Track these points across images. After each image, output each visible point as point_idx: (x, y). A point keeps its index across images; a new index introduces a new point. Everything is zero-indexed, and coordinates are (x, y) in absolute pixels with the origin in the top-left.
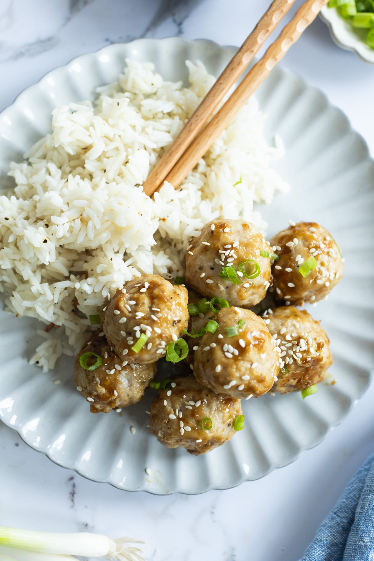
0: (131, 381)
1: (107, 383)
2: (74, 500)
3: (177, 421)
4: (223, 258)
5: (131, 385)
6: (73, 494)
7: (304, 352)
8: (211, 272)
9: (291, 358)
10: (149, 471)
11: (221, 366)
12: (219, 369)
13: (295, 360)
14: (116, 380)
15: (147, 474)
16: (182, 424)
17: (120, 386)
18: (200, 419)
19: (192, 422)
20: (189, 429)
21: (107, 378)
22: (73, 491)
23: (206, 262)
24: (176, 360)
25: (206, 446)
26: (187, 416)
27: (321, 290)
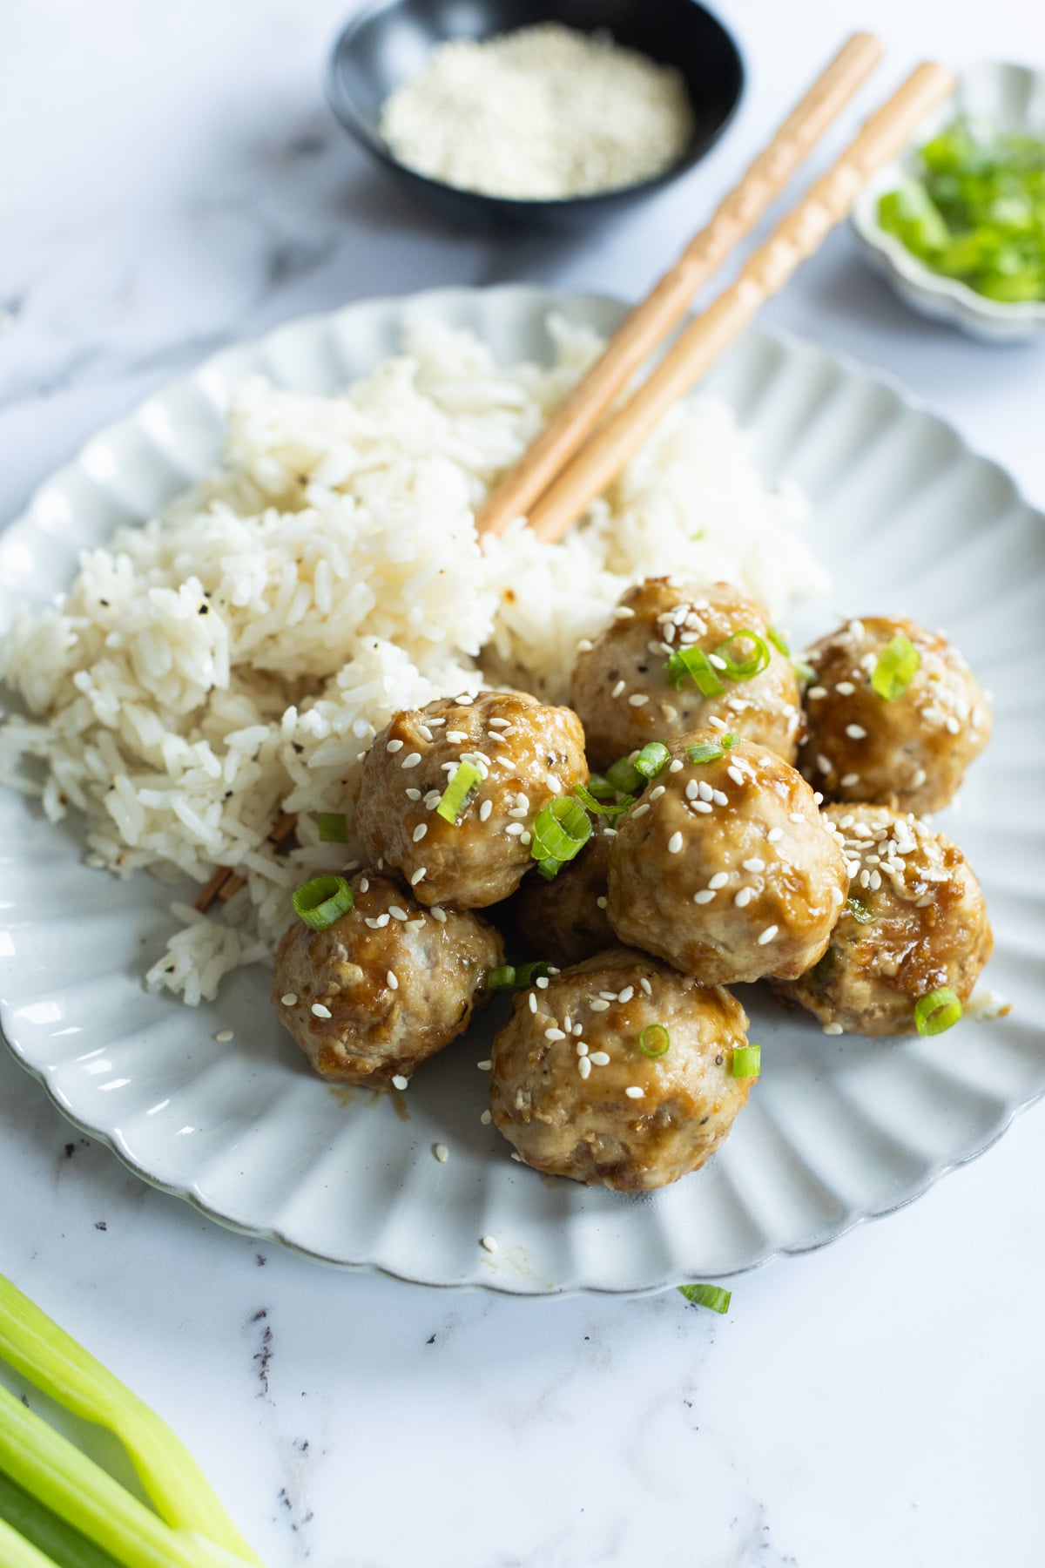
0: (435, 954)
1: (369, 954)
2: (266, 1374)
3: (567, 1046)
4: (670, 634)
5: (434, 964)
6: (264, 1358)
7: (908, 857)
8: (640, 679)
9: (876, 873)
10: (489, 1241)
11: (683, 836)
12: (677, 843)
13: (886, 877)
14: (392, 945)
15: (488, 1250)
16: (583, 1048)
17: (403, 961)
18: (633, 1031)
19: (612, 1041)
20: (603, 1058)
21: (368, 940)
22: (265, 1348)
23: (627, 657)
24: (559, 849)
25: (657, 1134)
26: (595, 1029)
27: (938, 744)
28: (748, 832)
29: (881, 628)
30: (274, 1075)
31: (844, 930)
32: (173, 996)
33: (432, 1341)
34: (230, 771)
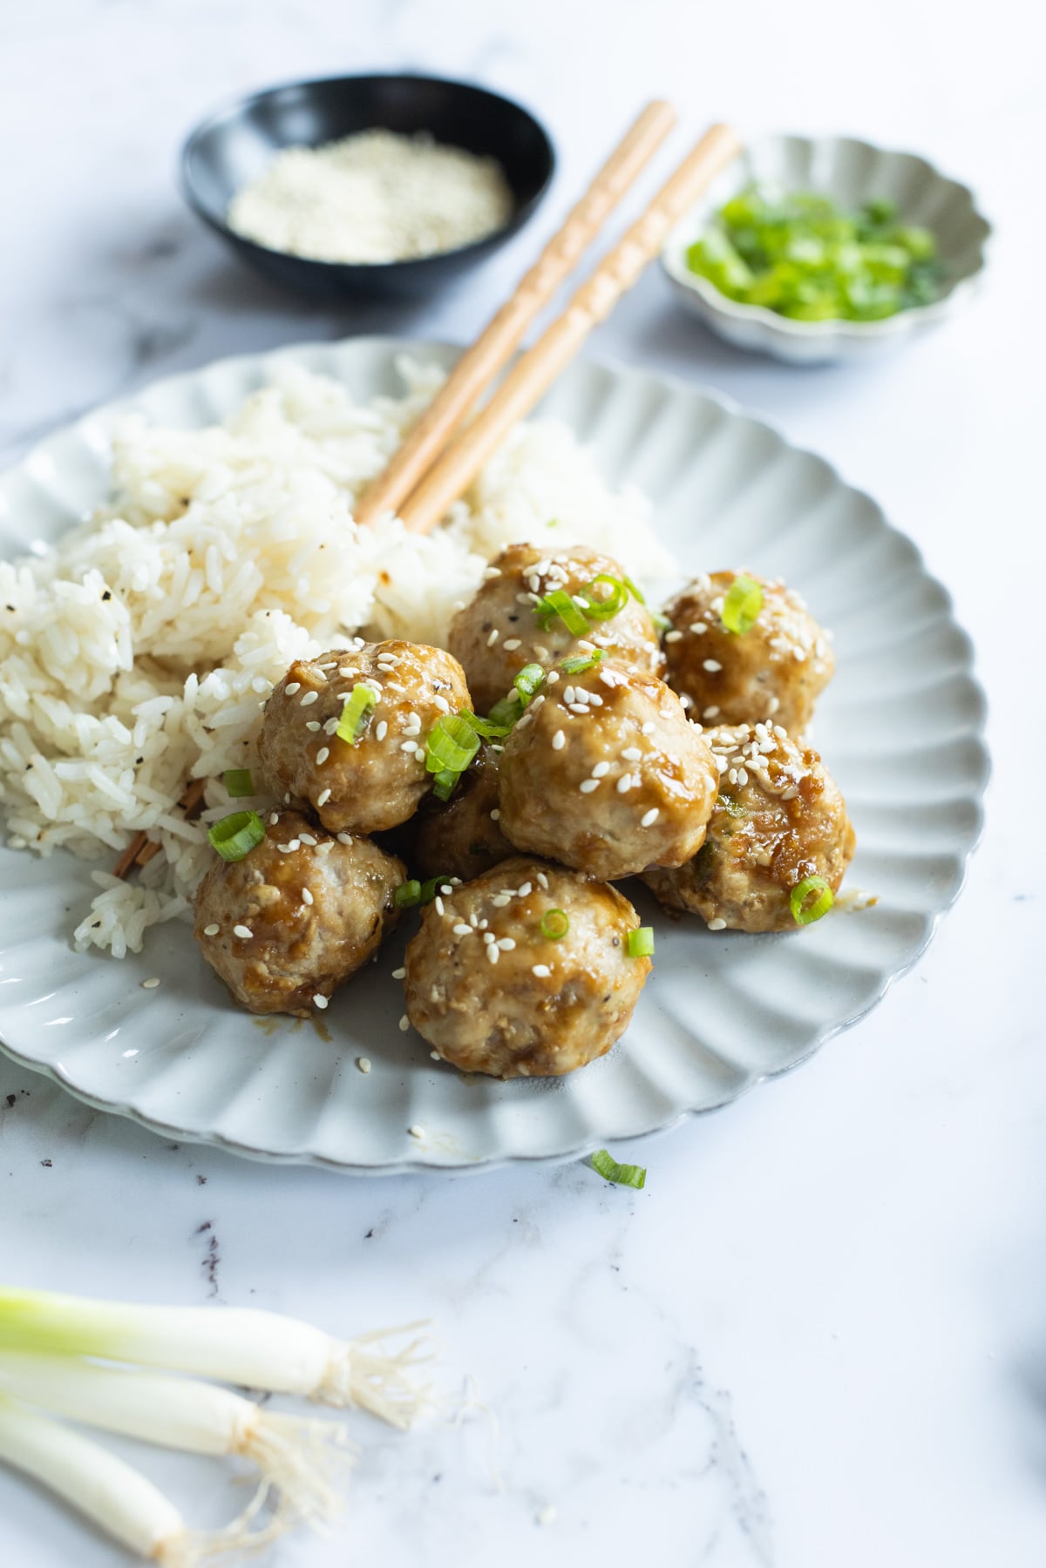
0: (345, 873)
1: (284, 876)
2: (216, 1277)
3: (475, 939)
4: (536, 585)
5: (344, 881)
6: (212, 1264)
7: (770, 755)
8: (511, 628)
9: (743, 770)
10: (416, 1129)
11: (566, 735)
12: (560, 740)
13: (752, 774)
14: (304, 866)
15: (416, 1136)
16: (490, 938)
17: (315, 880)
18: (534, 919)
19: (517, 929)
20: (509, 944)
21: (282, 863)
22: (213, 1255)
23: (498, 610)
24: (452, 760)
25: (565, 1014)
26: (498, 922)
27: (787, 671)
28: (623, 727)
29: (724, 579)
30: (203, 1014)
31: (717, 824)
32: (100, 952)
33: (369, 1235)
34: (140, 739)
